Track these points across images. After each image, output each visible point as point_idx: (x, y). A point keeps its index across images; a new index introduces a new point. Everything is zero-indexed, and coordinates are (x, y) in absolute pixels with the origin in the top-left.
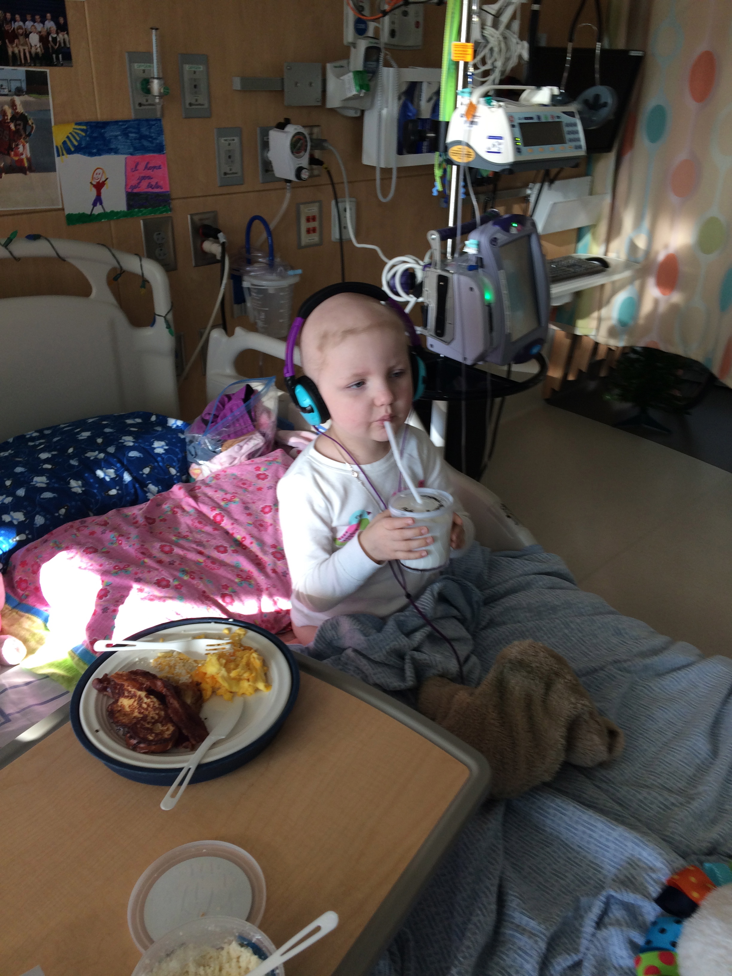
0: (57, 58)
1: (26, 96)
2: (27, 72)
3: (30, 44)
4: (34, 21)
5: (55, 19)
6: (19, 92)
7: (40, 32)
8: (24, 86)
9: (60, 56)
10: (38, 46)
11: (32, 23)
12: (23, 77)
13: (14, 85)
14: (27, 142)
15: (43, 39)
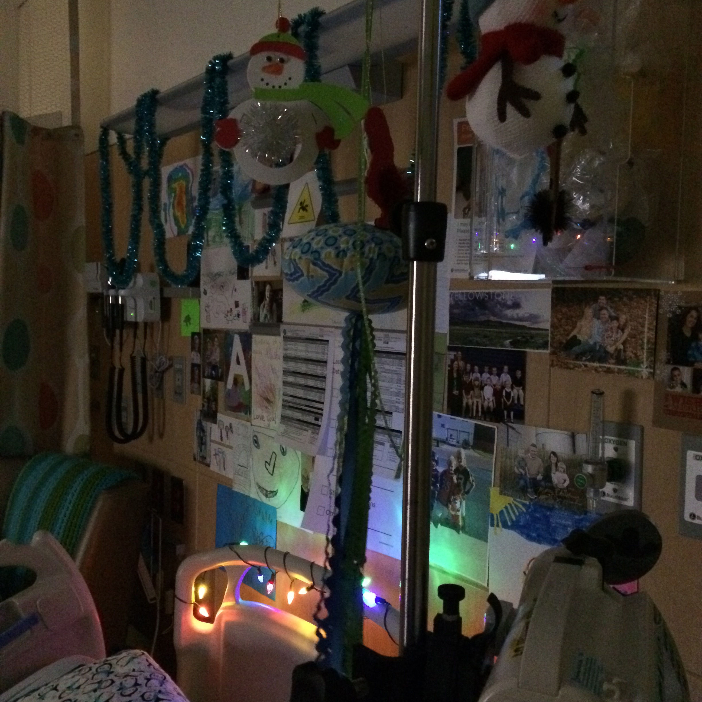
0: (509, 416)
1: (472, 450)
2: (476, 425)
3: (484, 397)
4: (491, 373)
5: (511, 372)
6: (466, 445)
7: (494, 385)
8: (471, 440)
9: (512, 413)
10: (491, 400)
11: (488, 375)
12: (472, 430)
13: (463, 437)
14: (464, 499)
15: (497, 393)
